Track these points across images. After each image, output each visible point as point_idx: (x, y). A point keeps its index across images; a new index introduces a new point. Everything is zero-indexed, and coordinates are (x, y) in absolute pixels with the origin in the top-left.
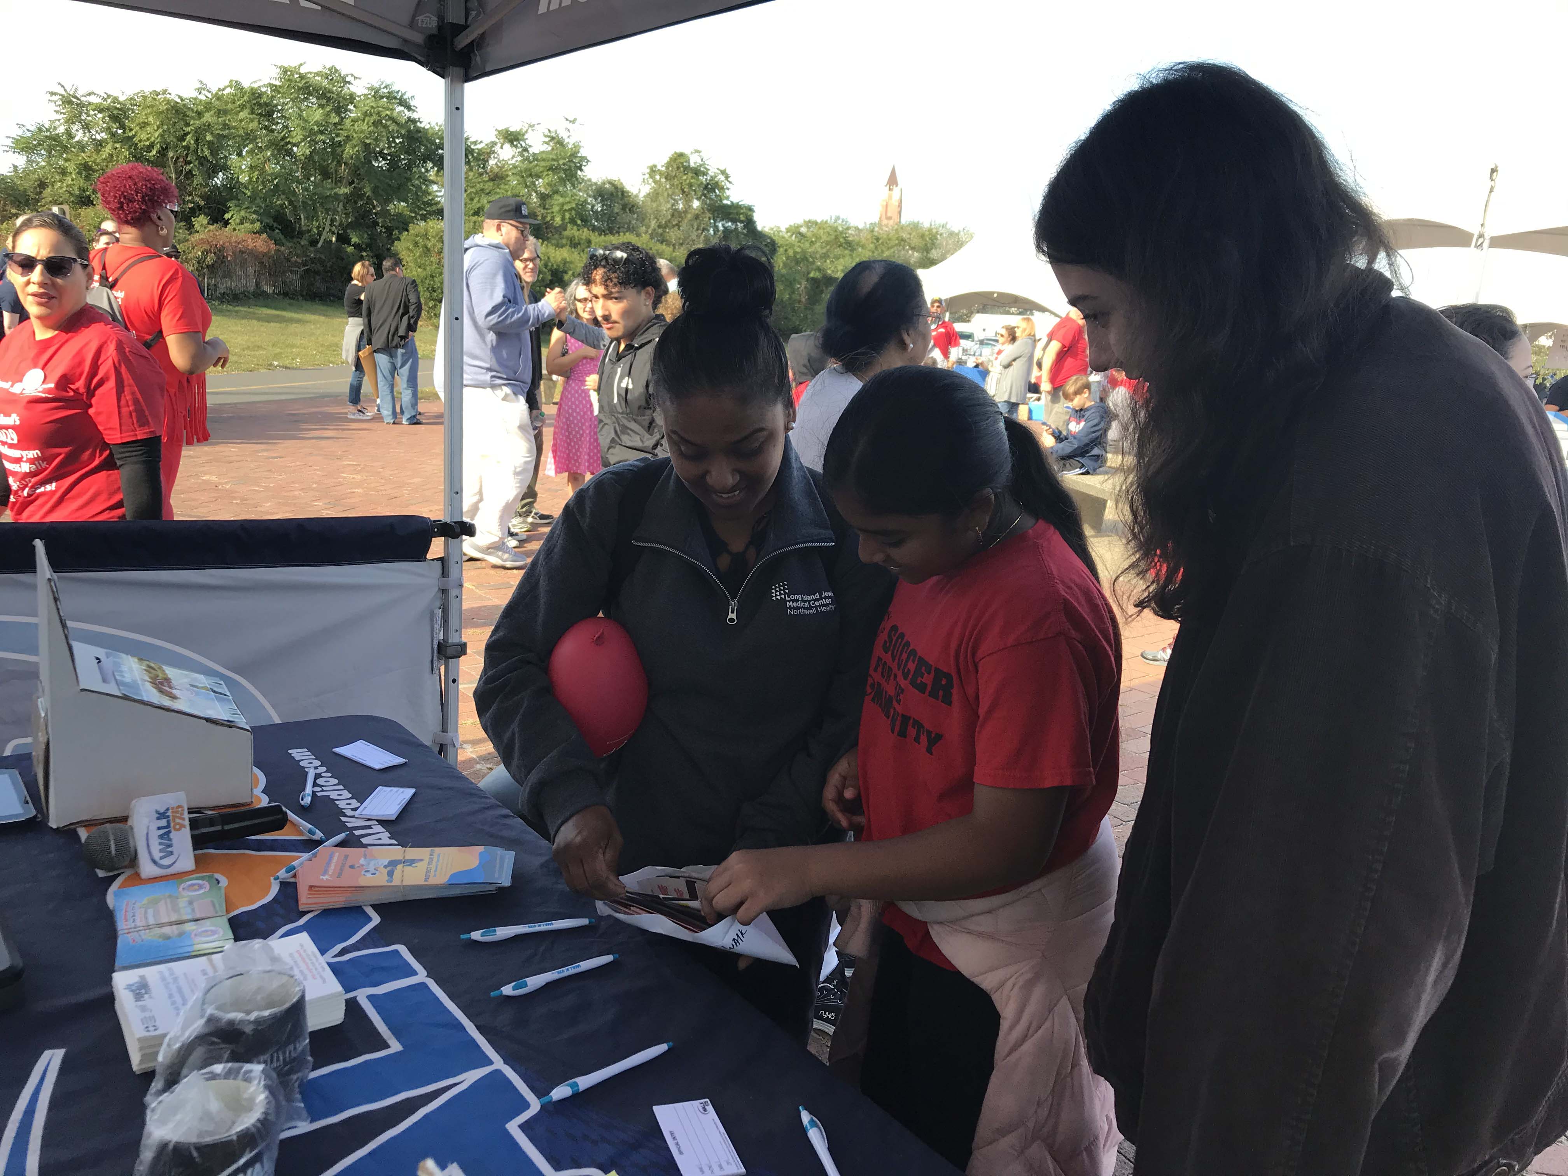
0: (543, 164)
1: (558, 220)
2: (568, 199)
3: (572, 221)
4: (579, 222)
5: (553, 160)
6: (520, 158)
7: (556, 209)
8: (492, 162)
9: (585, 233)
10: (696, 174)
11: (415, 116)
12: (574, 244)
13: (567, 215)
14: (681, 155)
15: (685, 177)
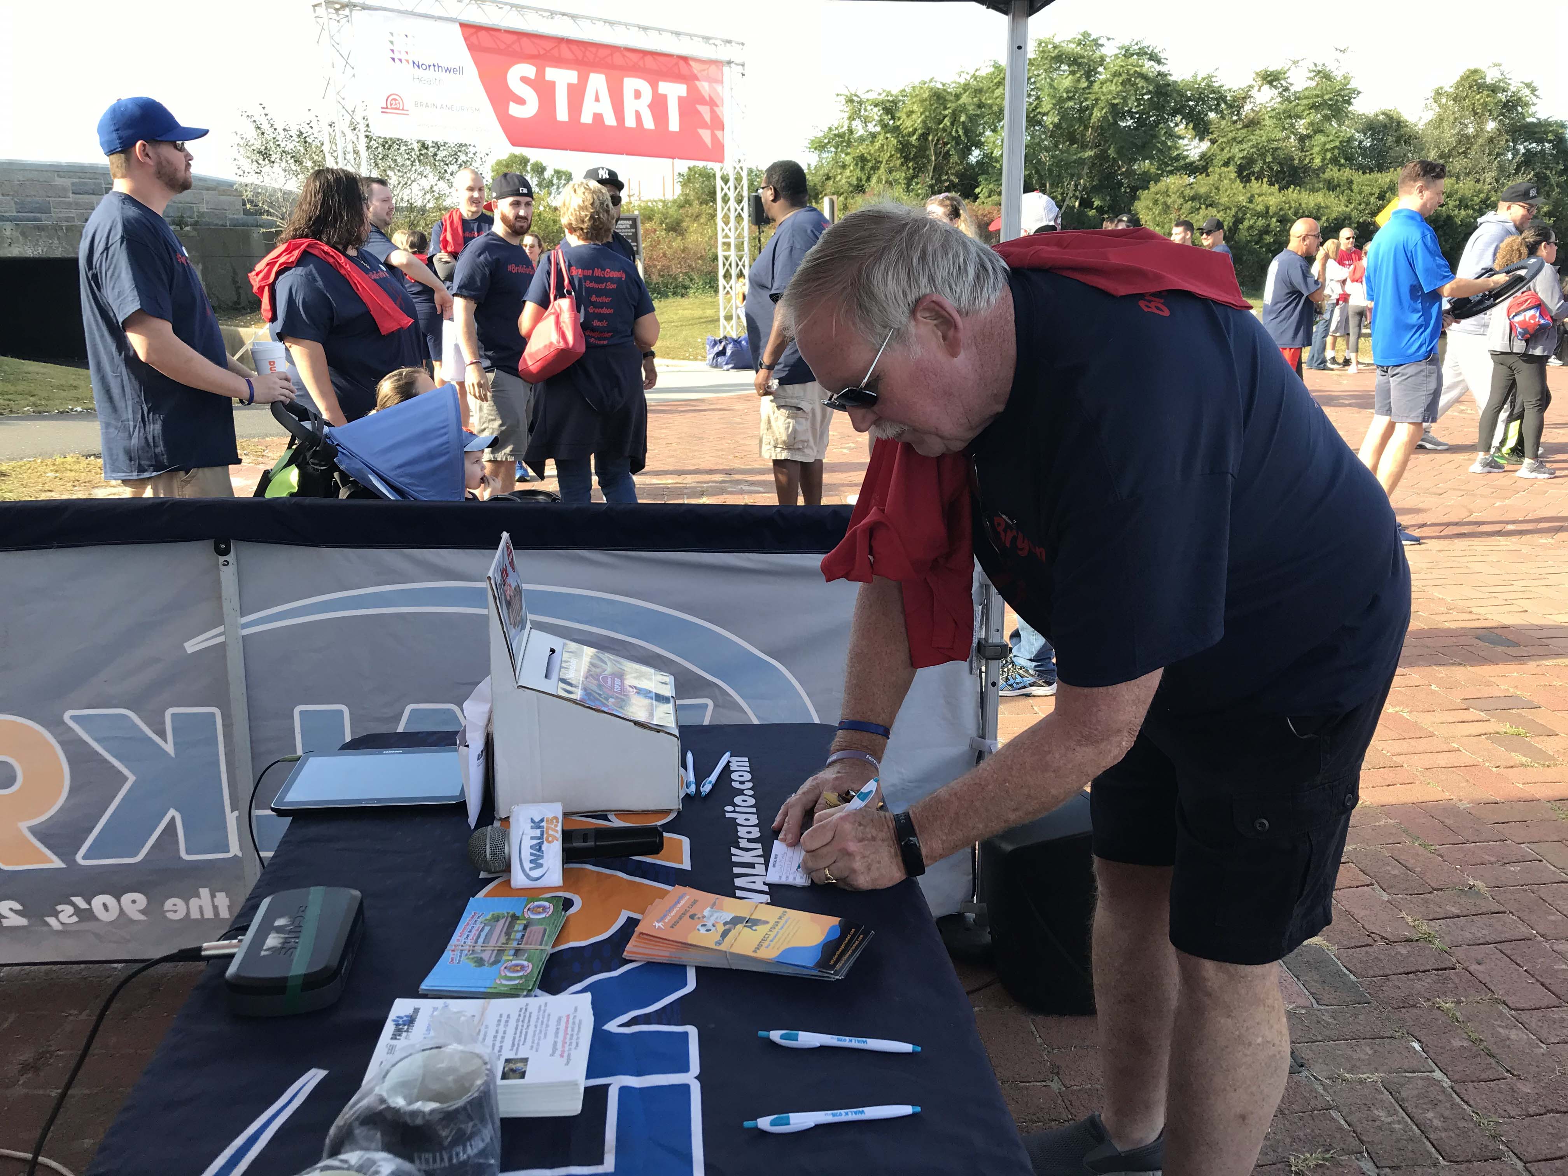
0: (1305, 102)
1: (1318, 162)
2: (1331, 138)
3: (1334, 161)
4: (1343, 161)
5: (1317, 96)
6: (1279, 99)
7: (1316, 149)
8: (1247, 107)
9: (1347, 173)
10: (1493, 91)
11: (1163, 69)
12: (1331, 186)
13: (1329, 155)
14: (1475, 72)
15: (1478, 97)
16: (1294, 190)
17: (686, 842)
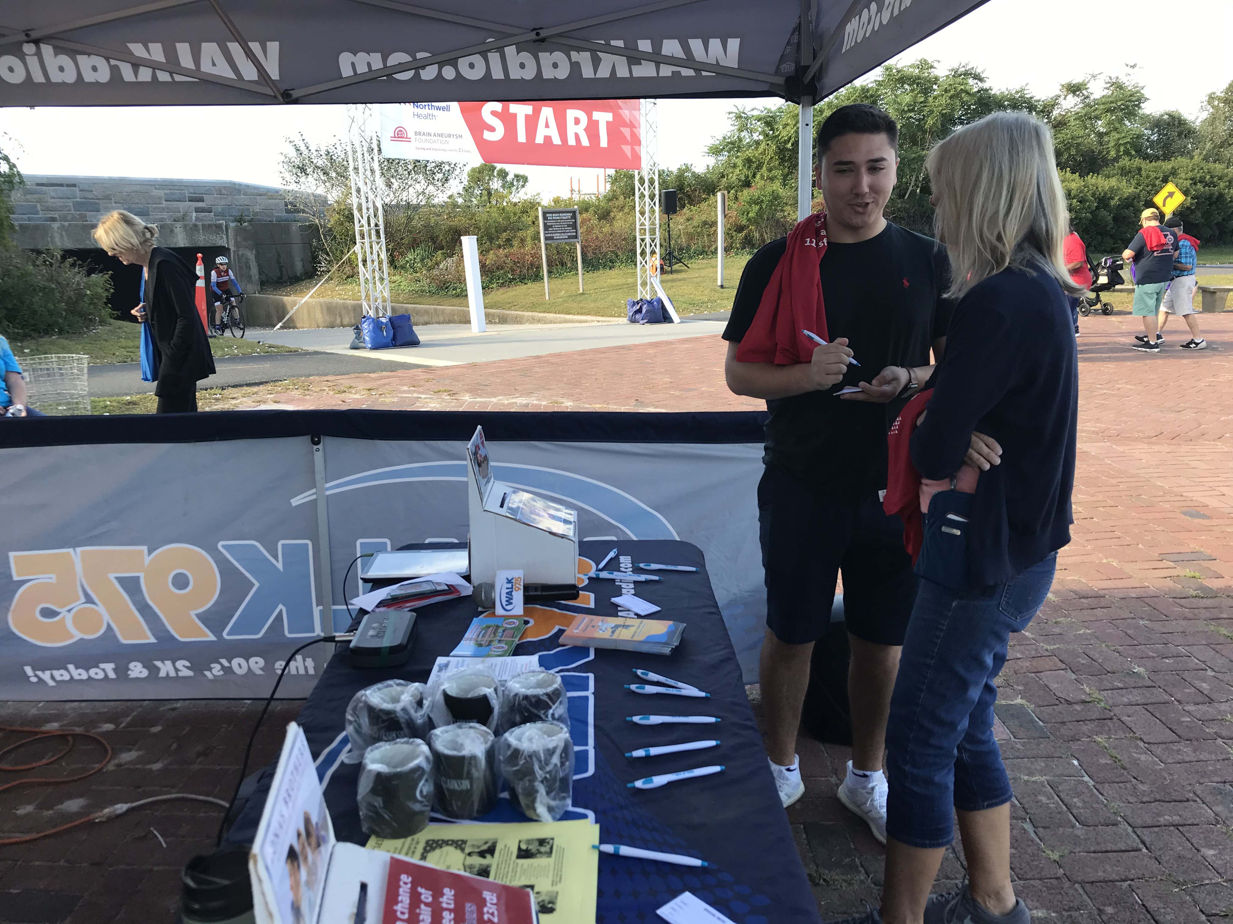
0: (1102, 107)
1: (1113, 153)
2: (1123, 135)
3: (1127, 153)
4: (1133, 153)
5: (1112, 102)
6: (1081, 105)
7: (1112, 144)
8: (1056, 113)
9: (1137, 162)
11: (986, 85)
12: (1125, 172)
13: (1122, 148)
16: (1092, 176)
17: (592, 596)
